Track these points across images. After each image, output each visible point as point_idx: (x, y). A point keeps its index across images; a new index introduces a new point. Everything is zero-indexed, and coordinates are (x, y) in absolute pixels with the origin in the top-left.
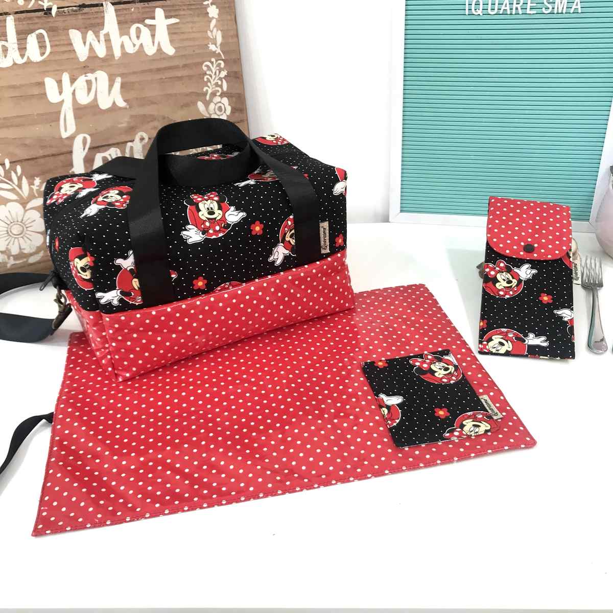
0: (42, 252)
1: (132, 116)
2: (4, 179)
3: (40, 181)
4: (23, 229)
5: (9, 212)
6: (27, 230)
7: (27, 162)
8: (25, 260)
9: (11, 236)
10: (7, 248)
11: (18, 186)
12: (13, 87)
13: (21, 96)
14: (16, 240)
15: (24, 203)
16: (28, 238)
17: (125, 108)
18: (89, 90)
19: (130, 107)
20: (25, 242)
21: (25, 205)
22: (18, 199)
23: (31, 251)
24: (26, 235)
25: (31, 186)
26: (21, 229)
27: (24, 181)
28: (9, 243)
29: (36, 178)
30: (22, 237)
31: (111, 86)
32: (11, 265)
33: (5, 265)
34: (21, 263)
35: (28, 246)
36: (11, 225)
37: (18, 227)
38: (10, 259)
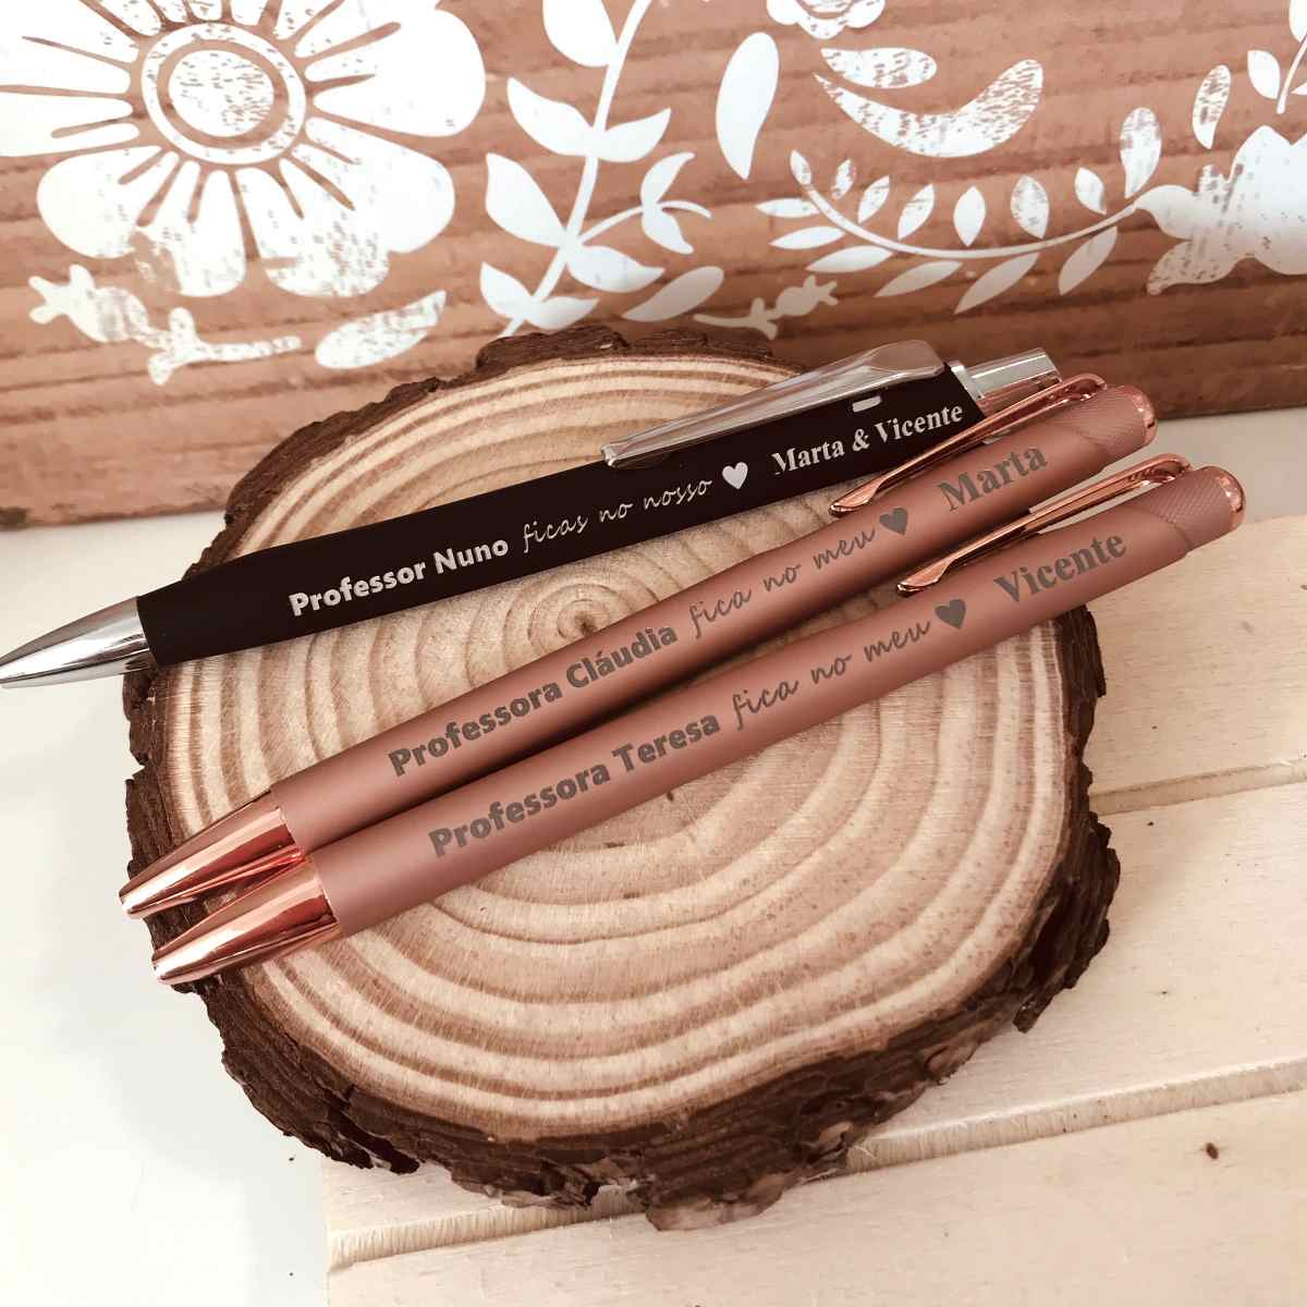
0: (440, 297)
4: (281, 94)
6: (312, 112)
8: (294, 343)
9: (167, 147)
10: (139, 241)
14: (219, 180)
16: (319, 179)
20: (300, 213)
23: (346, 293)
24: (302, 152)
26: (265, 91)
28: (158, 199)
30: (271, 168)
32: (176, 371)
33: (134, 367)
34: (257, 360)
35: (318, 240)
36: (168, 51)
37: (228, 73)
38: (174, 326)
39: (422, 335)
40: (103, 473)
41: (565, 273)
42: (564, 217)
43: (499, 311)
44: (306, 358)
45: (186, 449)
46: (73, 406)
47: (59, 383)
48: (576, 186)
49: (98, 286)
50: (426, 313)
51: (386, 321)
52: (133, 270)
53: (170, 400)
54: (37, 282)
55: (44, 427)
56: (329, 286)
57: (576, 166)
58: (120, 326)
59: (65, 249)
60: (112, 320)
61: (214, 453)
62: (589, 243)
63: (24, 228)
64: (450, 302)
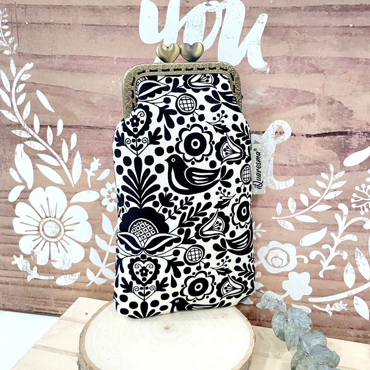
0: (79, 273)
1: (271, 89)
2: (51, 149)
3: (100, 165)
4: (60, 231)
5: (48, 199)
6: (65, 235)
7: (87, 130)
8: (53, 278)
9: (41, 236)
10: (32, 252)
11: (67, 164)
12: (93, 9)
13: (101, 25)
14: (48, 243)
15: (70, 193)
16: (63, 247)
17: (264, 73)
18: (208, 29)
19: (272, 72)
20: (59, 252)
21: (70, 196)
22: (64, 184)
23: (63, 269)
24: (61, 241)
25: (86, 170)
26: (58, 230)
27: (78, 159)
28: (37, 245)
29: (94, 158)
30: (56, 243)
31: (247, 28)
32: (32, 279)
33: (25, 277)
34: (46, 280)
35: (61, 258)
36: (45, 221)
37: (53, 226)
38: (34, 269)
39: (75, 281)
40: (13, 299)
41: (101, 273)
42: (102, 261)
43: (89, 279)
44: (54, 281)
45: (29, 297)
46: (13, 283)
47: (12, 277)
48: (105, 256)
49: (24, 259)
50: (77, 276)
51: (69, 276)
52: (30, 257)
53: (29, 286)
54: (15, 256)
55: (6, 286)
56: (61, 267)
57: (105, 252)
58: (25, 268)
59: (20, 251)
60: (24, 266)
61: (34, 299)
62: (106, 268)
63: (15, 246)
64: (81, 275)
